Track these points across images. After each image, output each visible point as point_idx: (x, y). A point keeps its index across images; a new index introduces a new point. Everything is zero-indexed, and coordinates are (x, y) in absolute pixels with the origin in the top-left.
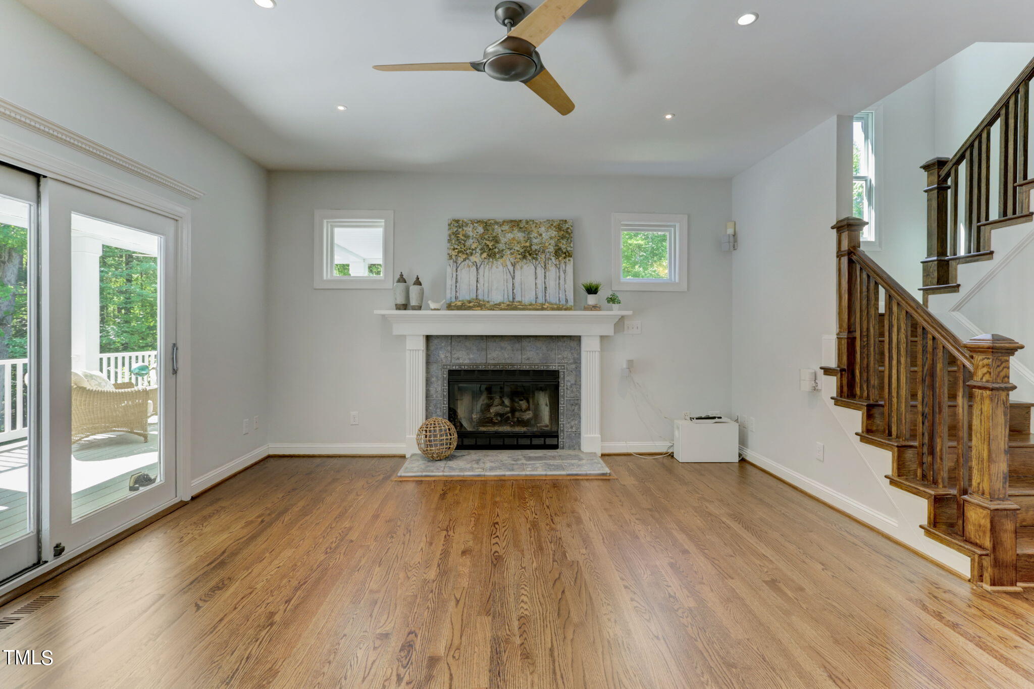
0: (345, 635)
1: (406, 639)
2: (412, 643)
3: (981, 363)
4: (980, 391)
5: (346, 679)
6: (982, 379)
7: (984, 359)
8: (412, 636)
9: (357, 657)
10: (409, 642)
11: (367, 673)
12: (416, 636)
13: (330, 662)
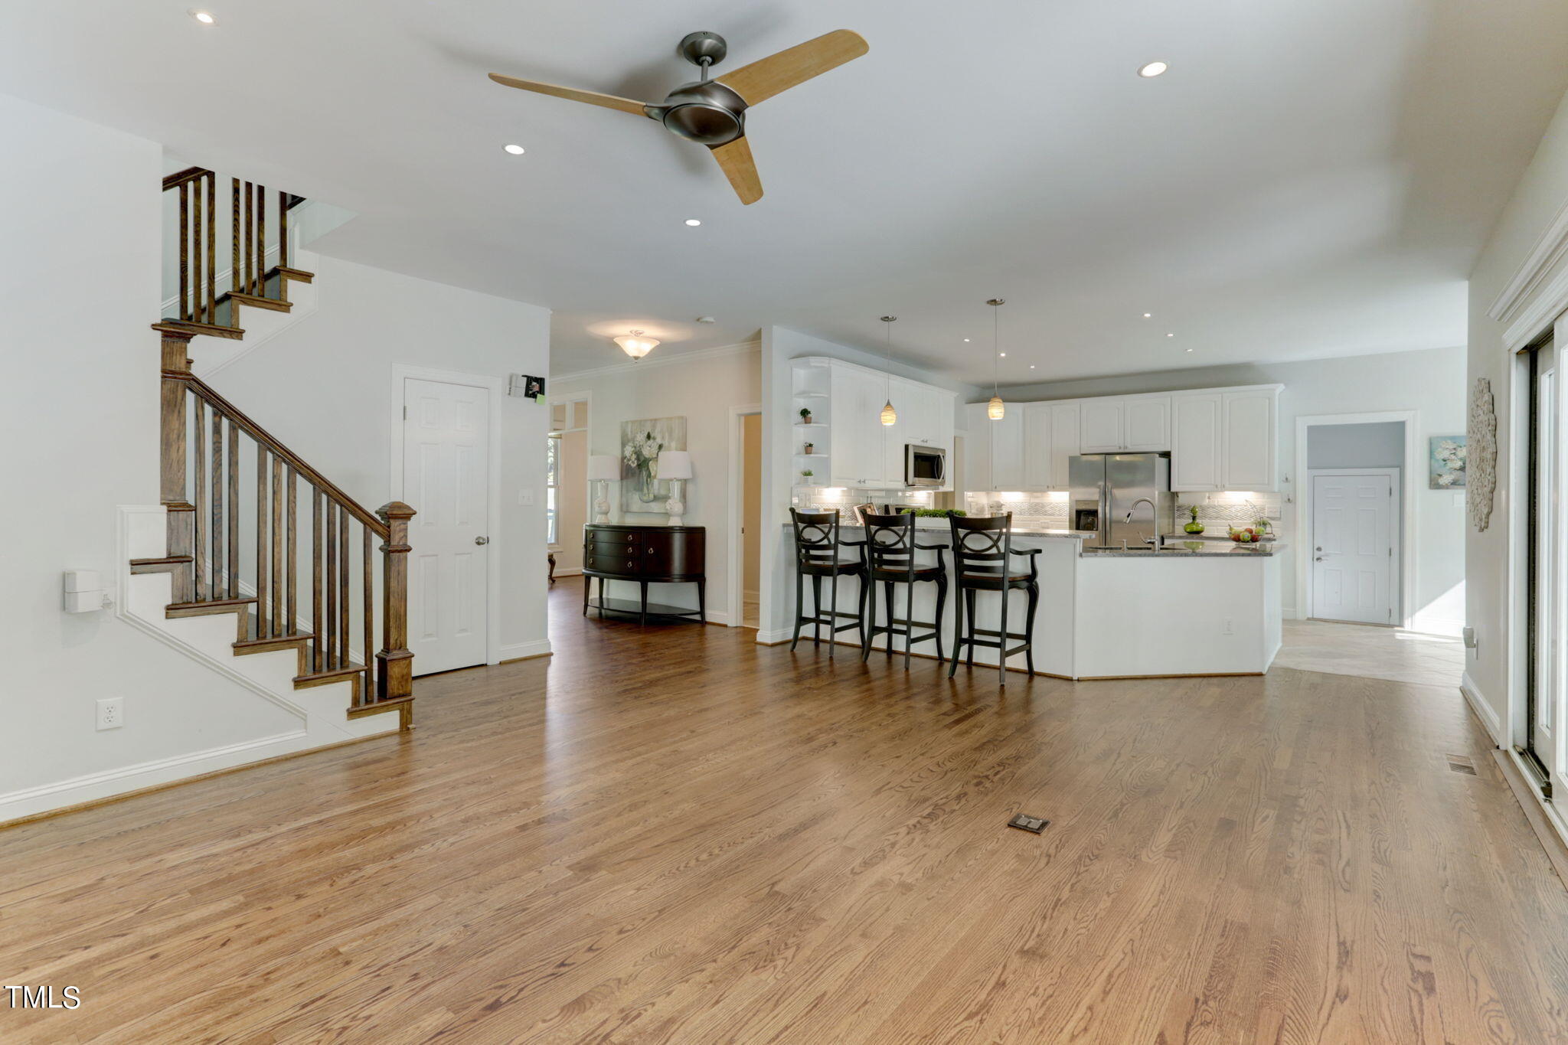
0: (929, 899)
1: (866, 870)
2: (862, 865)
3: (398, 528)
4: (398, 554)
5: (940, 861)
6: (399, 542)
7: (400, 524)
8: (857, 870)
9: (923, 873)
10: (865, 867)
11: (918, 859)
12: (853, 869)
13: (952, 879)
